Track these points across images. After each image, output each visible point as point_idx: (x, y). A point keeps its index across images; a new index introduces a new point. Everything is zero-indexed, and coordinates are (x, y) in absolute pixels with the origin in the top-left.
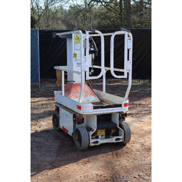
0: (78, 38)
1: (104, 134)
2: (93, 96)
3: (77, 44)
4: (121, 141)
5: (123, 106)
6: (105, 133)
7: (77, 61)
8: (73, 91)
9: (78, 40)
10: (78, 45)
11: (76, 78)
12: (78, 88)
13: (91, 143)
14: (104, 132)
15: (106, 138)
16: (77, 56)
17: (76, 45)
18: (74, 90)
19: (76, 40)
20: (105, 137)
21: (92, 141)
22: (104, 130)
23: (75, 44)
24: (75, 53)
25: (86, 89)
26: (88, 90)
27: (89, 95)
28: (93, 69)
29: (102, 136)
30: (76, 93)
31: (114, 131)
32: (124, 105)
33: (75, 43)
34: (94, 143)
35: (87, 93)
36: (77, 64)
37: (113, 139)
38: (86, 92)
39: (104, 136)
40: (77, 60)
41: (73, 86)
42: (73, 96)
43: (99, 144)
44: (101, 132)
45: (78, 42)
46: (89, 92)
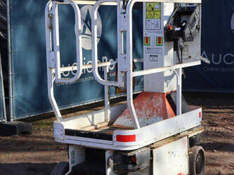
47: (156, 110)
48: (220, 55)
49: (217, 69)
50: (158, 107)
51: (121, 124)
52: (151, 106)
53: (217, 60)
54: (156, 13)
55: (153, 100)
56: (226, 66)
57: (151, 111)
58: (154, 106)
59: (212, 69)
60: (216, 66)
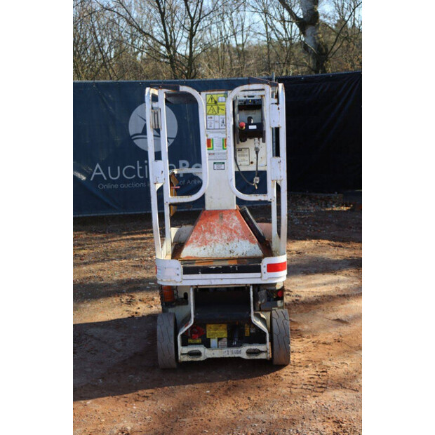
0: (216, 102)
1: (225, 335)
2: (248, 242)
3: (213, 116)
4: (263, 356)
5: (264, 269)
6: (228, 334)
7: (212, 157)
8: (199, 228)
9: (215, 107)
10: (217, 117)
11: (211, 197)
12: (213, 221)
13: (182, 354)
14: (223, 331)
15: (230, 345)
16: (215, 145)
17: (211, 118)
18: (202, 226)
19: (209, 107)
20: (226, 343)
21: (183, 350)
22: (225, 326)
23: (208, 116)
24: (209, 137)
25: (234, 224)
26: (239, 226)
27: (236, 239)
28: (258, 176)
29: (219, 339)
30: (204, 232)
31: (252, 331)
32: (266, 268)
33: (207, 114)
34: (190, 354)
35: (235, 235)
36: (215, 163)
37: (239, 349)
38: (231, 230)
39: (226, 340)
40: (214, 154)
41: (202, 216)
42: (196, 238)
43: (202, 358)
44: (216, 329)
45: (216, 110)
46: (239, 231)
47: (235, 232)
48: (119, 168)
49: (116, 186)
50: (236, 227)
51: (191, 255)
52: (225, 227)
53: (114, 174)
54: (220, 107)
55: (225, 220)
56: (126, 181)
57: (229, 234)
58: (230, 227)
59: (109, 186)
60: (114, 182)
